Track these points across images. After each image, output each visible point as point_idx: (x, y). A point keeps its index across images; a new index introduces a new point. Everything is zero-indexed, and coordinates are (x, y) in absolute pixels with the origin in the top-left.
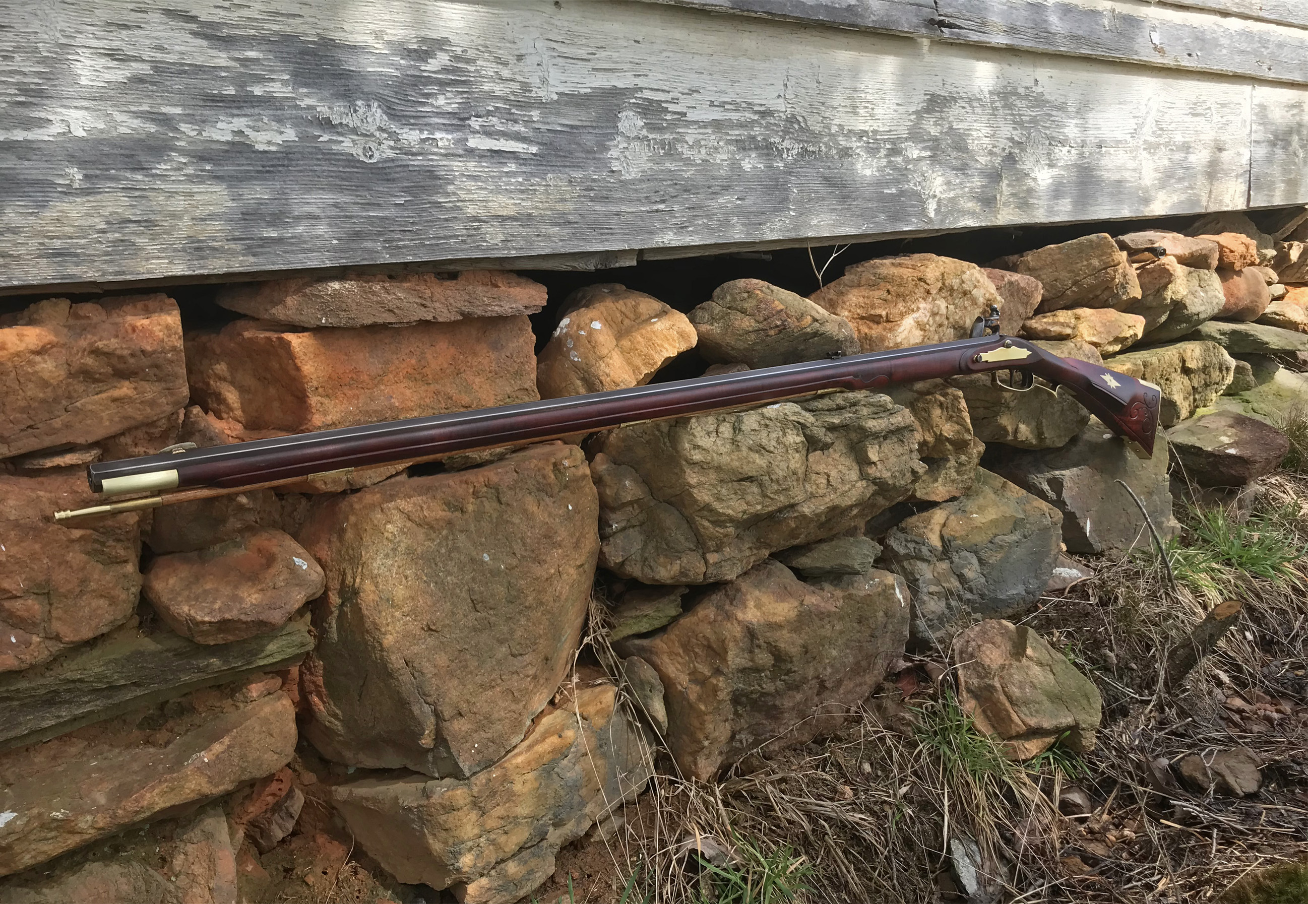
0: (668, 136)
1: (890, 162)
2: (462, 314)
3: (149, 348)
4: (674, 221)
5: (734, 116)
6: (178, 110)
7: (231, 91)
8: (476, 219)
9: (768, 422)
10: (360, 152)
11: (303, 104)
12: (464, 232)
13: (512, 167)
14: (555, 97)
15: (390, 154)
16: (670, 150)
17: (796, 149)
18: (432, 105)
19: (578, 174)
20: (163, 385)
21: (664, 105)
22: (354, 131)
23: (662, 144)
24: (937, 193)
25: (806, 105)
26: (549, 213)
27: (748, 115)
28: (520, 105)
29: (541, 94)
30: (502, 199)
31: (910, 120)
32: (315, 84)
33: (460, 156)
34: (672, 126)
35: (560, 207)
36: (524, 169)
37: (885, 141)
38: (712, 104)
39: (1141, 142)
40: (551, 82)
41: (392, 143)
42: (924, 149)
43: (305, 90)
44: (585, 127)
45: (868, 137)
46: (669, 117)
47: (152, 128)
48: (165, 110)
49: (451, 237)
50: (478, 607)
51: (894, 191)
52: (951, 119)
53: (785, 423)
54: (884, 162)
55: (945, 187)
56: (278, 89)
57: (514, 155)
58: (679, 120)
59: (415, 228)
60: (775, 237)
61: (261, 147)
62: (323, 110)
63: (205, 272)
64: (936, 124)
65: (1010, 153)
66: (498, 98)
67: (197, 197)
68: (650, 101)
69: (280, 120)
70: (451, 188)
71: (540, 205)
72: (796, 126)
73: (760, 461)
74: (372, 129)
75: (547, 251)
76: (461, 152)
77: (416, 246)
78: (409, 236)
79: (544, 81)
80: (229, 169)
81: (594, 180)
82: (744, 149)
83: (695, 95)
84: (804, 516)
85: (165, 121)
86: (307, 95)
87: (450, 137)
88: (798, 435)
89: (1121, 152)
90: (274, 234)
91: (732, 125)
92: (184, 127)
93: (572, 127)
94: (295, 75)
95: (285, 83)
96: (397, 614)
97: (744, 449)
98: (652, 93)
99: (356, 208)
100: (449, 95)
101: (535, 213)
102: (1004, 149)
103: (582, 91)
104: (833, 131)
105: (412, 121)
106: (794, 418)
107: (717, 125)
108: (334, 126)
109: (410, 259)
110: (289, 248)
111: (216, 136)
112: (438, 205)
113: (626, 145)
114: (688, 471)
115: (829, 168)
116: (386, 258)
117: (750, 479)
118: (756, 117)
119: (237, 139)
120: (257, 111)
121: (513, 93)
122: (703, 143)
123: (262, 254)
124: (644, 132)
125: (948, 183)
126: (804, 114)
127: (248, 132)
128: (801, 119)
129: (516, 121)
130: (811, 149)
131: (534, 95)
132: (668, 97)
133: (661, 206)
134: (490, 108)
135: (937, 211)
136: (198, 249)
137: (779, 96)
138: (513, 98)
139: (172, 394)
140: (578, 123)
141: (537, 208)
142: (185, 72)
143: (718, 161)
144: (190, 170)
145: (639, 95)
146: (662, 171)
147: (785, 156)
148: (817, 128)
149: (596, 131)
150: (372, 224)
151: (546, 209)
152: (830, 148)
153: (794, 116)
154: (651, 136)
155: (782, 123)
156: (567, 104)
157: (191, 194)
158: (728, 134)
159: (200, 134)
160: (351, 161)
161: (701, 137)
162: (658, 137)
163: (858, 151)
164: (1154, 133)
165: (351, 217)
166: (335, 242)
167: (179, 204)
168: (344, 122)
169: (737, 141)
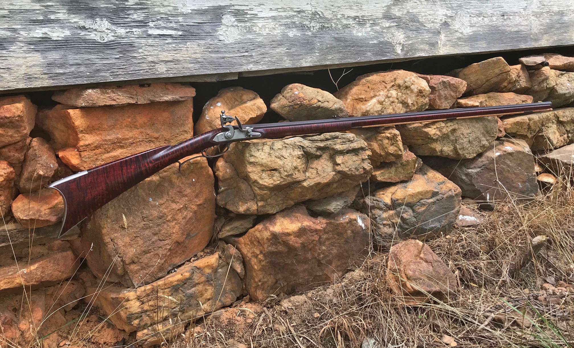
0: (248, 24)
1: (372, 29)
2: (150, 100)
3: (8, 116)
4: (253, 60)
5: (283, 14)
6: (19, 27)
7: (41, 18)
8: (153, 62)
9: (286, 145)
10: (99, 38)
11: (72, 21)
12: (147, 68)
13: (170, 40)
14: (190, 11)
15: (113, 39)
16: (250, 31)
17: (318, 26)
18: (131, 18)
19: (202, 42)
20: (16, 129)
21: (245, 11)
22: (96, 30)
23: (245, 27)
24: (402, 42)
25: (323, 7)
26: (188, 58)
27: (290, 13)
28: (173, 16)
29: (183, 10)
30: (165, 54)
31: (384, 10)
32: (77, 13)
33: (145, 38)
34: (251, 19)
35: (194, 56)
36: (176, 41)
37: (369, 20)
38: (271, 9)
39: (530, 12)
40: (188, 5)
41: (113, 34)
42: (393, 22)
43: (73, 16)
44: (205, 23)
45: (359, 18)
46: (248, 16)
47: (9, 34)
48: (13, 27)
49: (141, 70)
50: (145, 219)
51: (375, 42)
52: (408, 8)
53: (294, 146)
54: (369, 29)
55: (406, 39)
56: (61, 16)
57: (170, 35)
58: (254, 17)
59: (124, 67)
60: (308, 65)
61: (55, 39)
62: (82, 23)
63: (32, 86)
64: (399, 11)
65: (445, 22)
66: (162, 13)
67: (28, 59)
68: (238, 10)
69: (63, 28)
70: (140, 51)
71: (184, 56)
72: (318, 16)
73: (280, 162)
74: (104, 29)
75: (188, 74)
76: (145, 36)
77: (125, 74)
78: (122, 70)
79: (184, 5)
80: (42, 47)
81: (211, 44)
82: (289, 28)
83: (262, 6)
84: (304, 187)
85: (14, 30)
86: (74, 18)
87: (140, 30)
88: (300, 151)
89: (517, 17)
90: (61, 72)
91: (282, 18)
92: (22, 33)
93: (199, 23)
94: (69, 10)
95: (64, 13)
96: (109, 220)
97: (273, 156)
98: (240, 7)
99: (97, 60)
100: (138, 14)
101: (181, 59)
102: (441, 20)
103: (204, 8)
104: (339, 17)
105: (122, 25)
106: (299, 144)
107: (274, 18)
108: (87, 29)
109: (122, 79)
110: (68, 77)
111: (35, 36)
112: (135, 57)
113: (226, 29)
114: (248, 166)
115: (337, 34)
116: (111, 79)
117: (275, 170)
118: (295, 14)
119: (44, 36)
120: (53, 25)
121: (169, 11)
122: (267, 26)
123: (57, 79)
124: (236, 23)
125: (408, 37)
126: (322, 11)
127: (49, 33)
128: (320, 13)
129: (171, 22)
130: (327, 26)
131: (179, 11)
132: (248, 8)
133: (246, 54)
134: (159, 18)
135: (402, 50)
136: (28, 78)
137: (308, 4)
138: (169, 13)
139: (20, 133)
140: (203, 22)
141: (182, 57)
142: (22, 12)
143: (276, 34)
144: (25, 48)
145: (233, 8)
146: (246, 39)
147: (312, 29)
148: (330, 16)
149: (211, 24)
150: (105, 66)
151: (187, 57)
152: (337, 25)
153: (316, 12)
154: (239, 25)
155: (310, 16)
156: (196, 14)
157: (26, 58)
158: (280, 22)
159: (29, 35)
160: (94, 42)
161: (266, 24)
162: (243, 24)
163: (353, 25)
164: (538, 7)
165: (95, 64)
166: (88, 74)
167: (21, 61)
168: (91, 27)
169: (285, 24)
